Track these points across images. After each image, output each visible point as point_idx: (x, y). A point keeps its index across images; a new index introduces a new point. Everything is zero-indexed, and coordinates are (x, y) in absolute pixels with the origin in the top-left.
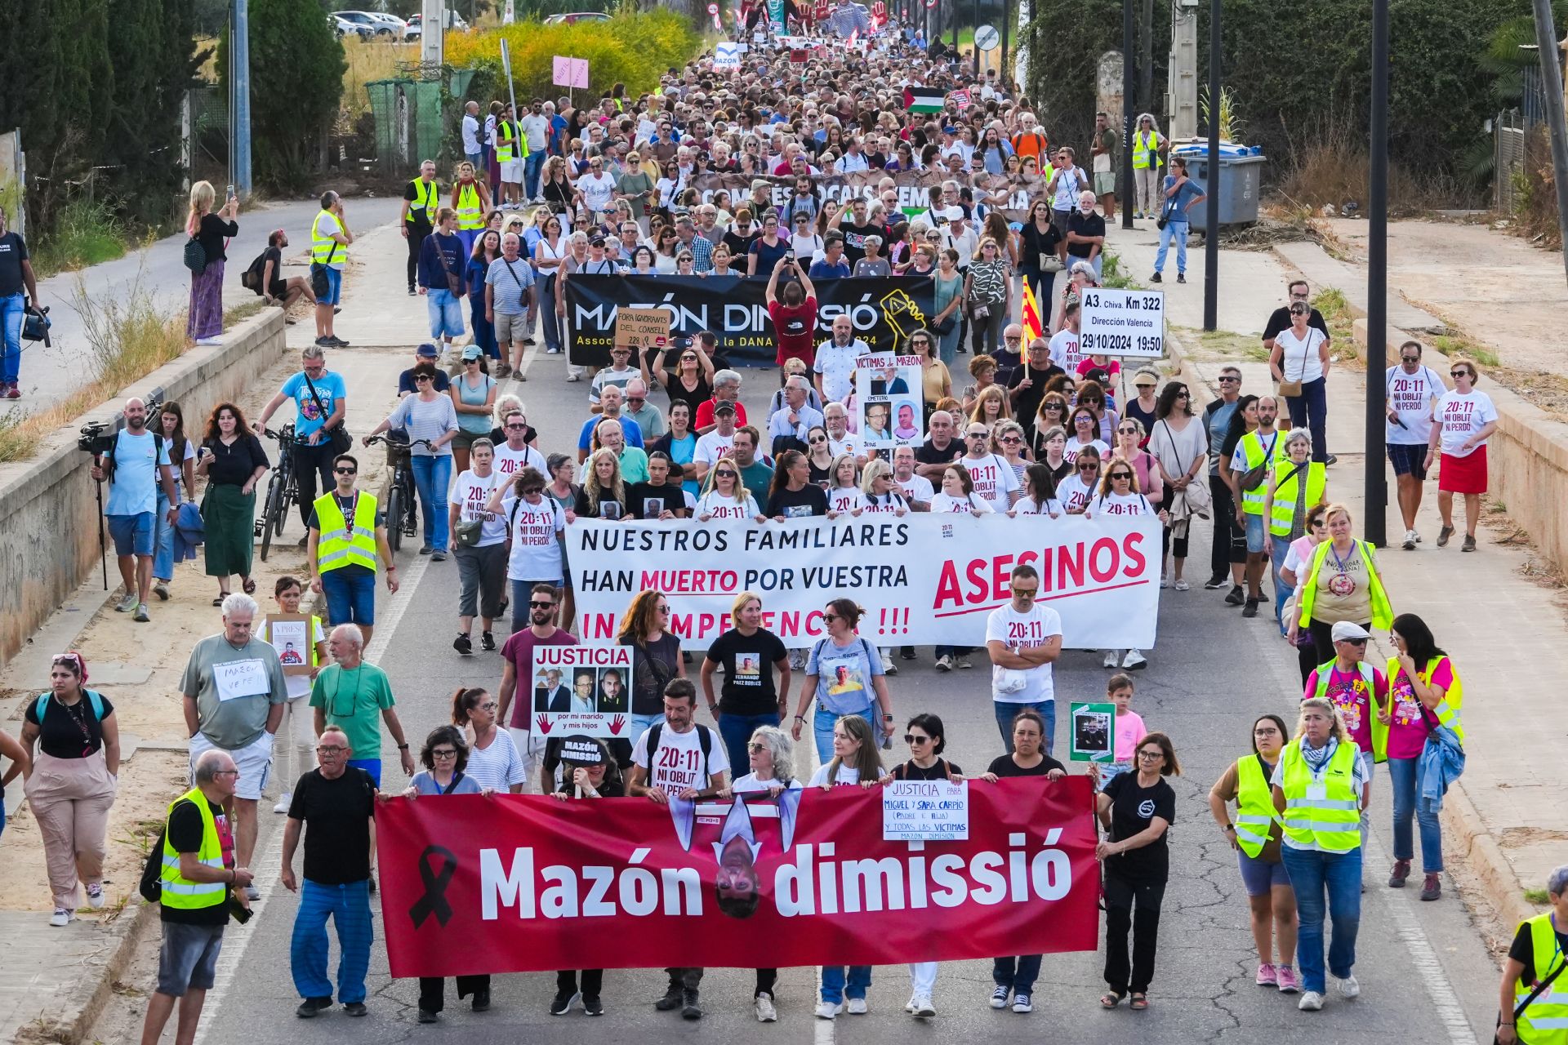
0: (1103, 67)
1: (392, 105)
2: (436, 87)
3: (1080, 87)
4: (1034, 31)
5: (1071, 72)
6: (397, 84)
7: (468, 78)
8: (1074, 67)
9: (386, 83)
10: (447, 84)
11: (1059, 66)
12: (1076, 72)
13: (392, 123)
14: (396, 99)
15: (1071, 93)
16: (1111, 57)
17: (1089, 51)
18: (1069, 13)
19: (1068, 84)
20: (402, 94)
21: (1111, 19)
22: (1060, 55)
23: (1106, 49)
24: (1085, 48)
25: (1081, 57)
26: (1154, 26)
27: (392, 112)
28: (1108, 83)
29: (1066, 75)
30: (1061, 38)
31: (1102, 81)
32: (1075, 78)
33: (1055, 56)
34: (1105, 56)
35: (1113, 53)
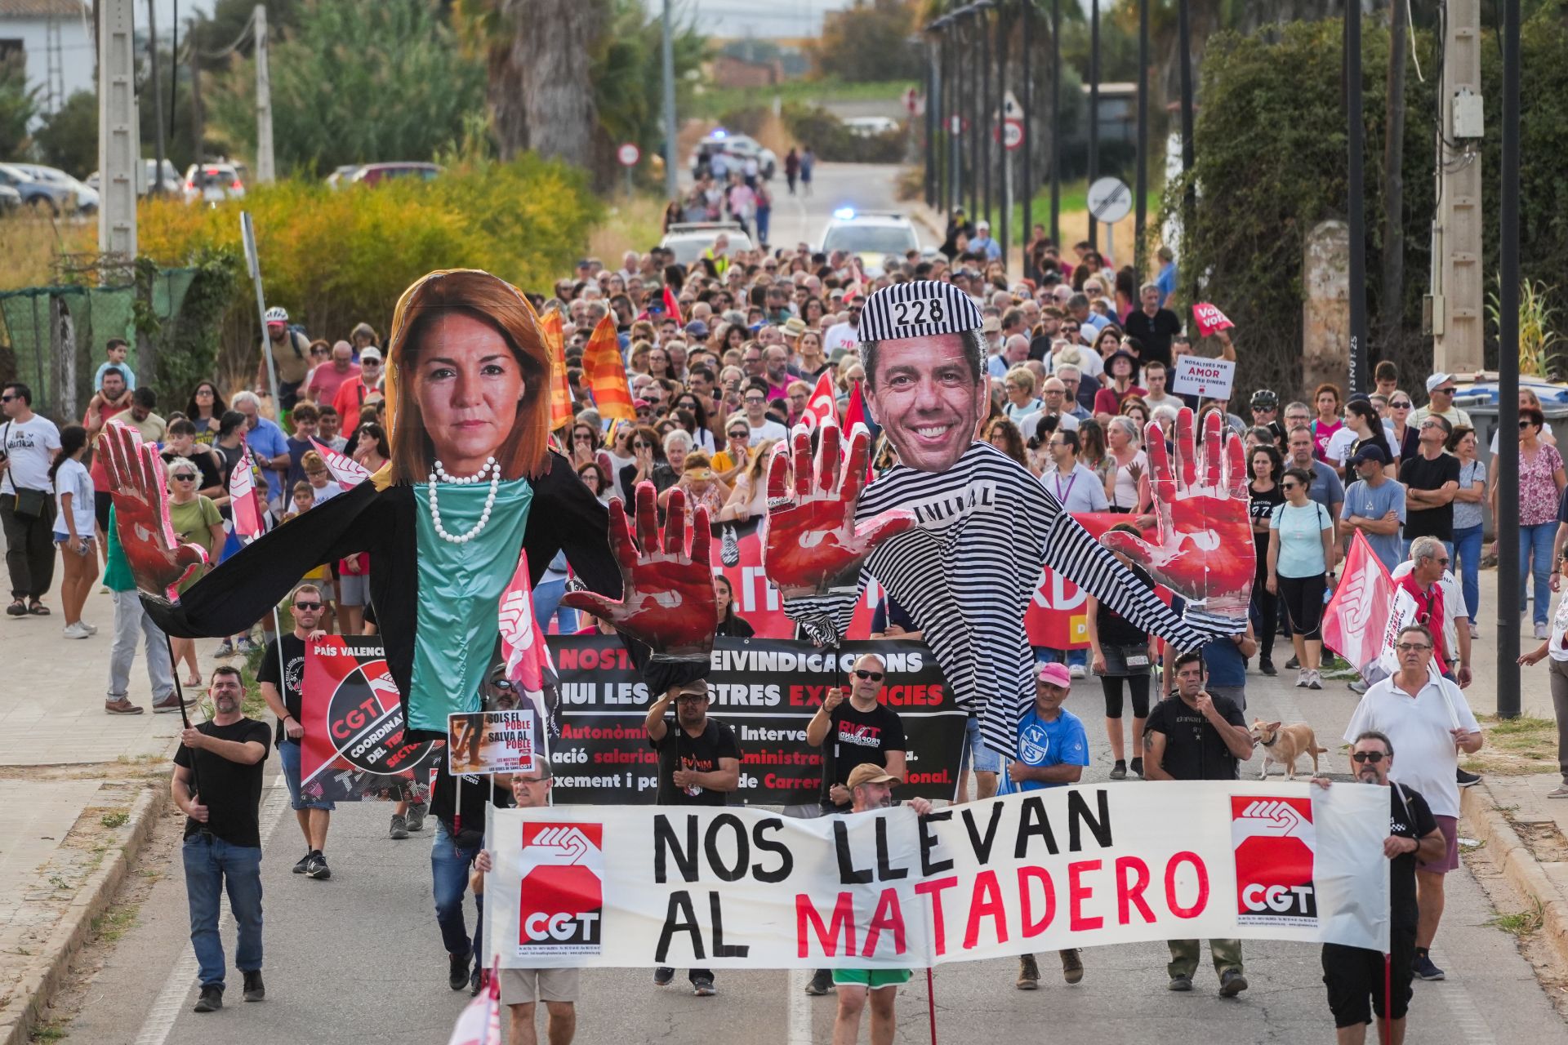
0: (1315, 249)
1: (45, 332)
2: (126, 298)
3: (1275, 285)
4: (1191, 187)
5: (1257, 259)
6: (54, 295)
7: (184, 283)
8: (1263, 250)
9: (34, 293)
10: (146, 293)
11: (1237, 249)
12: (1267, 258)
13: (47, 365)
14: (53, 322)
15: (1257, 296)
16: (1329, 231)
17: (1290, 222)
18: (1253, 155)
19: (1253, 280)
20: (64, 311)
21: (1328, 162)
22: (1238, 228)
23: (1320, 216)
24: (1283, 216)
25: (1275, 233)
26: (1404, 174)
27: (46, 345)
28: (1325, 279)
29: (1249, 263)
30: (1239, 203)
31: (1314, 275)
32: (1265, 269)
33: (1228, 231)
34: (1319, 229)
35: (1332, 224)
